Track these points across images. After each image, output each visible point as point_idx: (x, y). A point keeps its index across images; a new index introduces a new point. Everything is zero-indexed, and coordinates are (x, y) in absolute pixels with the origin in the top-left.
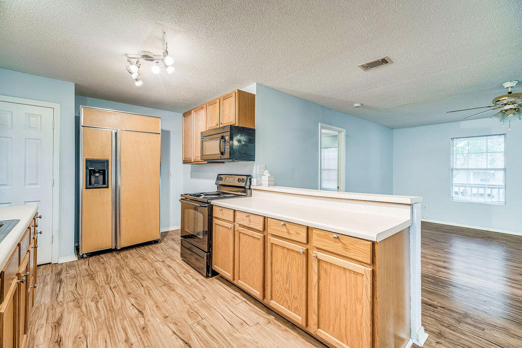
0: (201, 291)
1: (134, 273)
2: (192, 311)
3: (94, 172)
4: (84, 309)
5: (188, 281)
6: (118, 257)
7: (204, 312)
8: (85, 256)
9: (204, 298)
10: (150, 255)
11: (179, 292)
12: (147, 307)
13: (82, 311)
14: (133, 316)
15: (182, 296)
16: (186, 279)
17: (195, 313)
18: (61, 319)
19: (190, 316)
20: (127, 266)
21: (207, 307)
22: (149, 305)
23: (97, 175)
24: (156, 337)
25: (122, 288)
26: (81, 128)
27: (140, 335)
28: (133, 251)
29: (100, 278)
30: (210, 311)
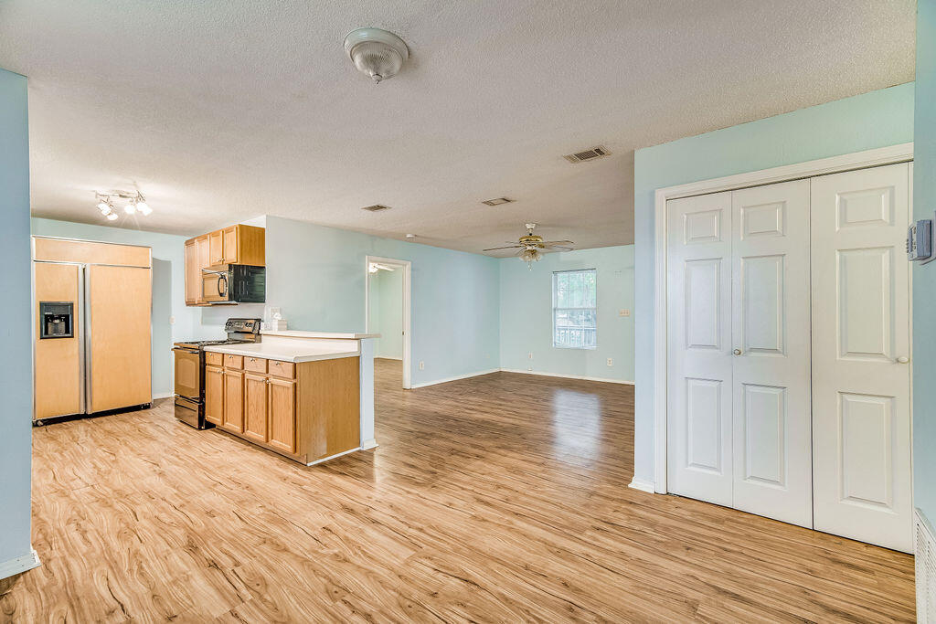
0: (187, 438)
1: (109, 433)
3: (52, 318)
5: (176, 434)
6: (89, 422)
7: (181, 449)
8: (40, 423)
10: (135, 419)
15: (163, 443)
23: (57, 321)
26: (33, 264)
28: (111, 417)
30: (190, 448)
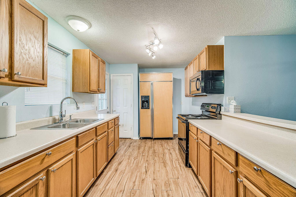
0: (178, 173)
1: (154, 152)
2: (168, 183)
3: (144, 101)
4: (130, 161)
5: (175, 165)
6: (153, 142)
7: (173, 187)
8: (141, 138)
9: (178, 178)
10: (166, 145)
11: (167, 169)
12: (150, 171)
13: (129, 162)
14: (143, 172)
15: (168, 172)
16: (175, 163)
17: (168, 185)
18: (122, 161)
19: (165, 185)
20: (154, 147)
21: (177, 184)
22: (151, 169)
23: (145, 103)
24: (145, 187)
25: (146, 157)
26: (140, 82)
27: (140, 183)
28: (160, 141)
29: (142, 150)
30: (177, 188)
